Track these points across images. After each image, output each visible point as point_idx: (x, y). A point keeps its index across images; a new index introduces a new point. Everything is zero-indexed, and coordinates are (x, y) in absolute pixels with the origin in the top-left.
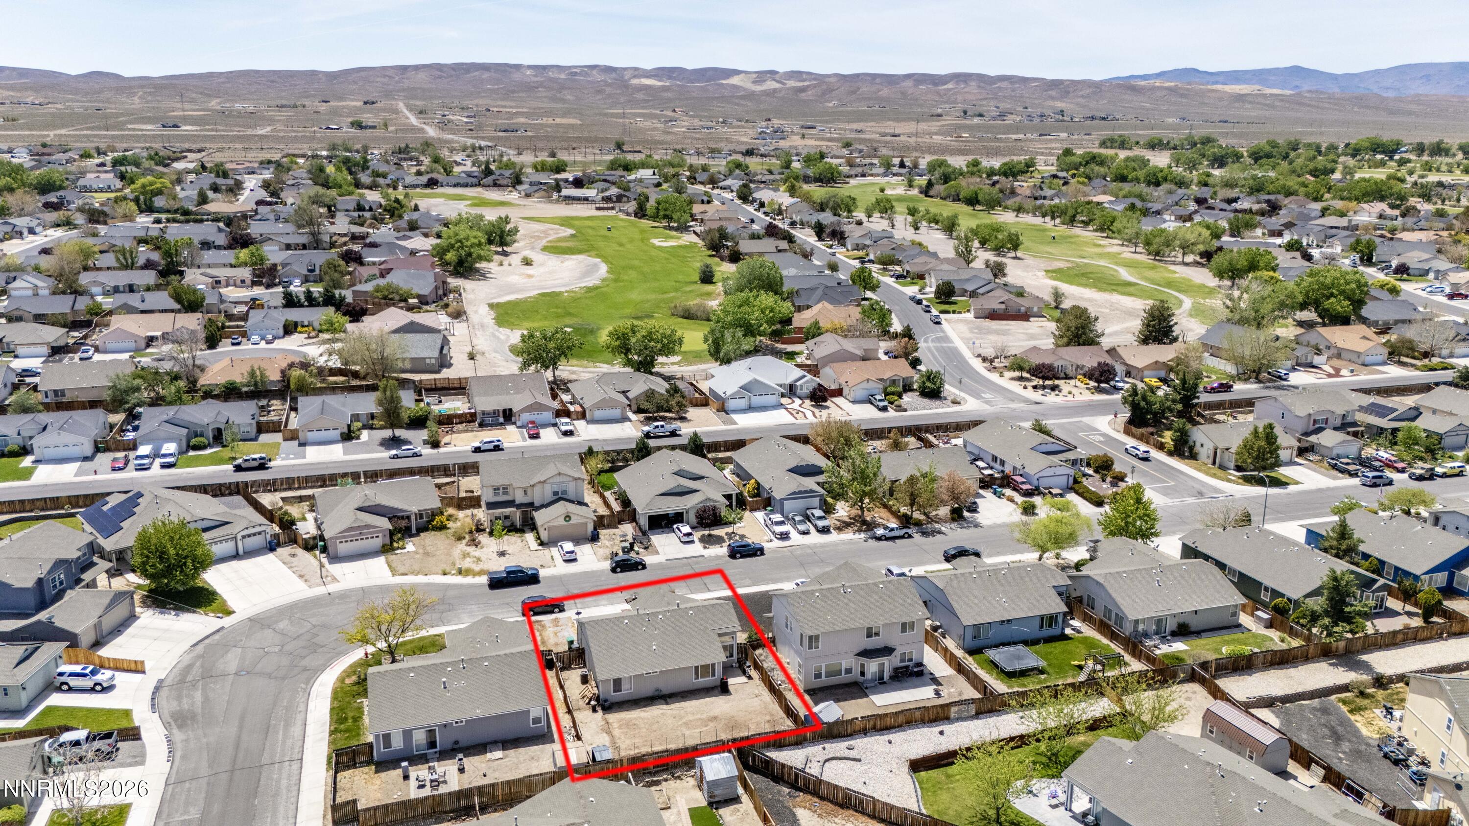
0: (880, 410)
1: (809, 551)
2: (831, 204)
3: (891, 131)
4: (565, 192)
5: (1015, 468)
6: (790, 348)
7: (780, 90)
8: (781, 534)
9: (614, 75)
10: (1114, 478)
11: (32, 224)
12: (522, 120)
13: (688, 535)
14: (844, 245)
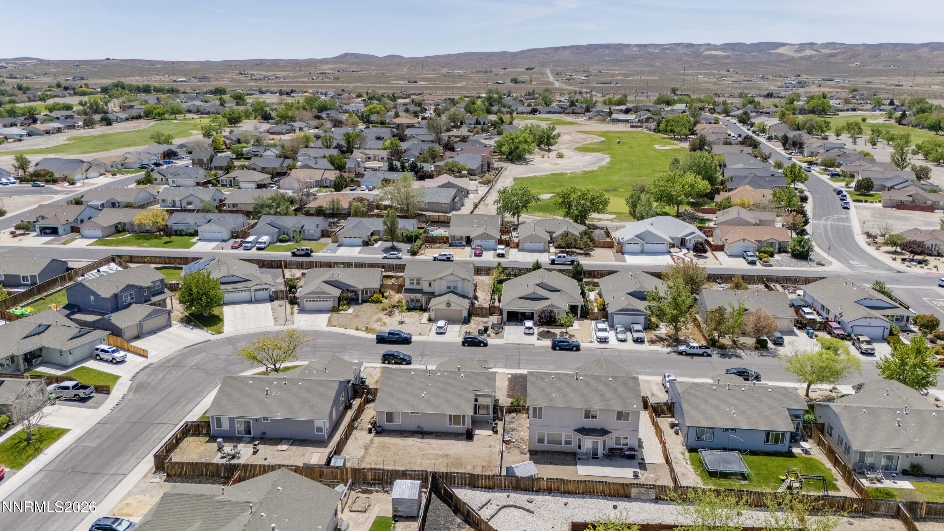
0: (749, 263)
1: (617, 354)
2: (808, 125)
3: (897, 83)
4: (614, 116)
5: (835, 316)
6: (706, 216)
7: (815, 56)
8: (601, 338)
9: (692, 49)
10: (935, 336)
11: (302, 126)
12: (620, 78)
13: (530, 328)
14: (802, 153)
